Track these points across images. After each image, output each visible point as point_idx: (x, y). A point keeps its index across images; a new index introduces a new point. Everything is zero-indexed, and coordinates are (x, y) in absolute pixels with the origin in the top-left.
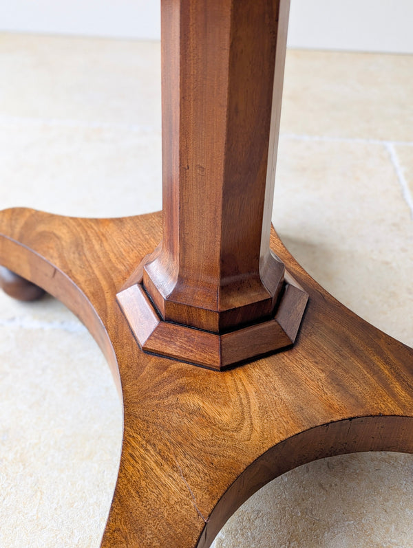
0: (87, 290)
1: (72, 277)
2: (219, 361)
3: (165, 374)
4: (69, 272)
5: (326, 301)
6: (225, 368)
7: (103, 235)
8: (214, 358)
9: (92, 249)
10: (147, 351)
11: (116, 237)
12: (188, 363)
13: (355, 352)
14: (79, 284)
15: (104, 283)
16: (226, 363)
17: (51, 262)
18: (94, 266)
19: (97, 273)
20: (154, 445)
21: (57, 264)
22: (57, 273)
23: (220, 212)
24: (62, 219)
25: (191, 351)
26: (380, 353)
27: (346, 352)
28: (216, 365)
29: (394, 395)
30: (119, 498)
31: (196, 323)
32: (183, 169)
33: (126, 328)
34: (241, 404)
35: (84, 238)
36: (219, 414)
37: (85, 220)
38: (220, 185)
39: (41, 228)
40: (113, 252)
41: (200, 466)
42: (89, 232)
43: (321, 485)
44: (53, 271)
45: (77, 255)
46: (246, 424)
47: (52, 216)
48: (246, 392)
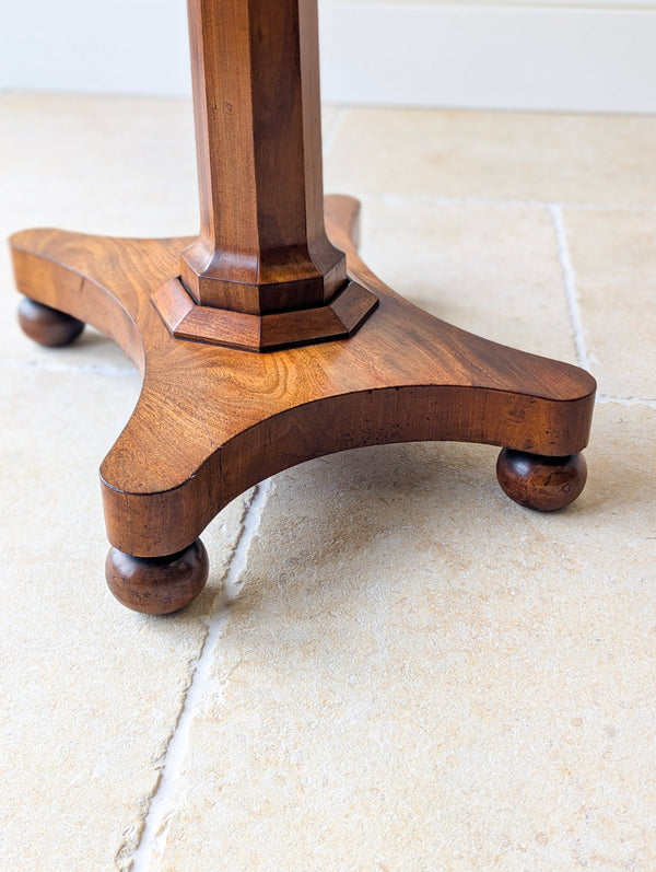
0: (117, 293)
1: (102, 283)
2: (258, 341)
3: (197, 354)
4: (99, 280)
5: (399, 305)
6: (265, 349)
7: (144, 251)
8: (254, 338)
9: (128, 262)
10: (179, 336)
11: (159, 253)
12: (224, 346)
13: (419, 340)
14: (109, 288)
15: (138, 288)
16: (266, 344)
17: (79, 271)
18: (129, 275)
19: (132, 280)
20: (174, 400)
21: (85, 273)
22: (86, 282)
23: (252, 159)
24: (97, 239)
25: (228, 333)
26: (448, 343)
27: (409, 341)
28: (254, 345)
29: (452, 372)
30: (129, 431)
31: (234, 305)
32: (211, 110)
33: (158, 320)
34: (278, 375)
35: (120, 253)
36: (251, 381)
37: (124, 240)
38: (250, 124)
39: (71, 245)
40: (153, 264)
41: (222, 415)
42: (128, 249)
43: (381, 499)
44: (80, 281)
45: (110, 266)
46: (279, 388)
47: (84, 237)
48: (286, 368)
